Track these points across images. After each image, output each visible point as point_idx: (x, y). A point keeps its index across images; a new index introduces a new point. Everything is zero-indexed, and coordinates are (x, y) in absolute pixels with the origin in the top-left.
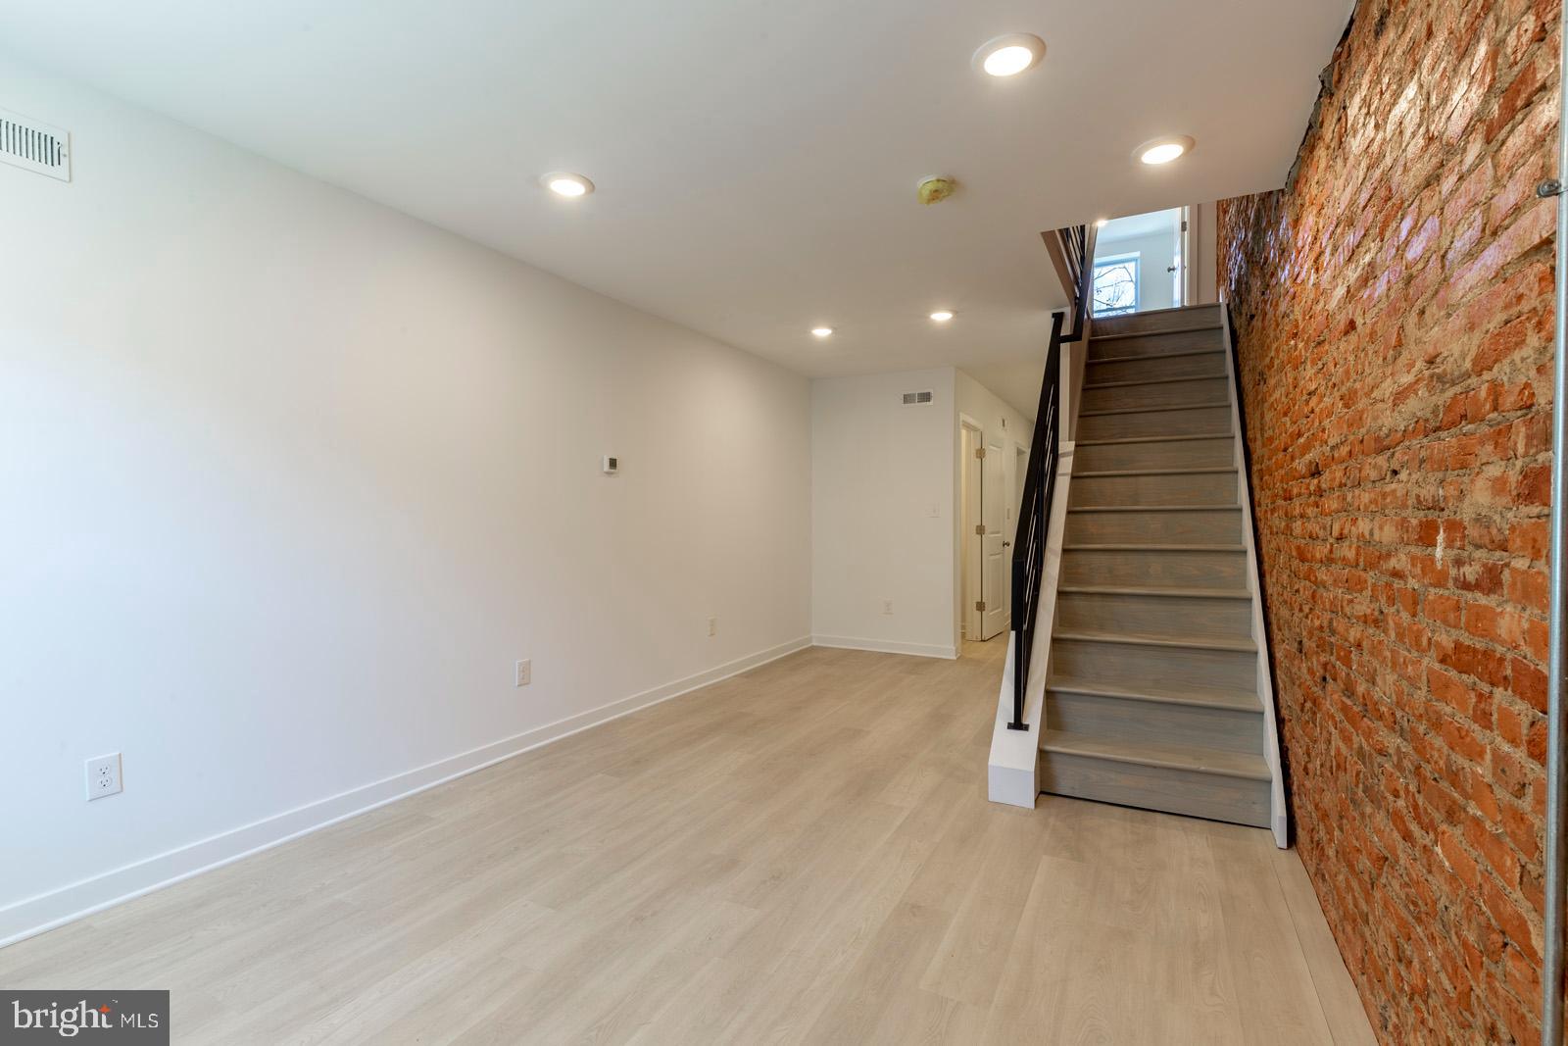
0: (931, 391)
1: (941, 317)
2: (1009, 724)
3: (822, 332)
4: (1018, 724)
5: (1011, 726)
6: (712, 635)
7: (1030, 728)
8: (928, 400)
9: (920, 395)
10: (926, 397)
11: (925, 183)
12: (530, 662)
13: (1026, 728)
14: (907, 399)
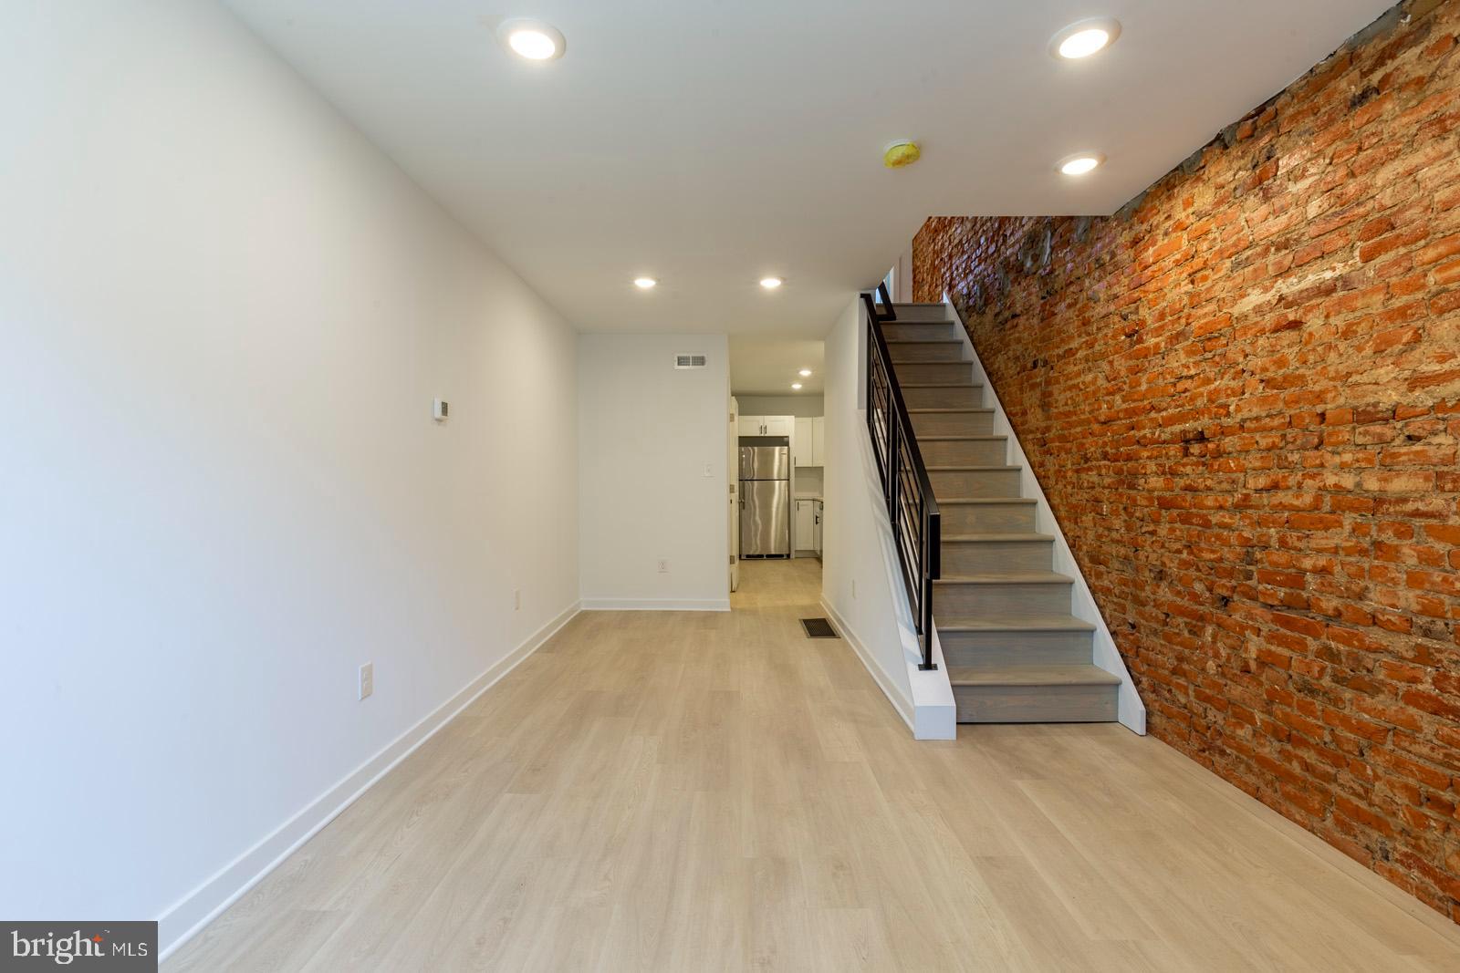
0: (705, 355)
1: (770, 283)
2: (919, 665)
3: (645, 283)
4: (928, 665)
5: (921, 668)
6: (517, 609)
7: (938, 666)
8: (703, 364)
9: (694, 358)
10: (700, 361)
11: (896, 146)
12: (371, 665)
13: (935, 667)
14: (681, 361)
